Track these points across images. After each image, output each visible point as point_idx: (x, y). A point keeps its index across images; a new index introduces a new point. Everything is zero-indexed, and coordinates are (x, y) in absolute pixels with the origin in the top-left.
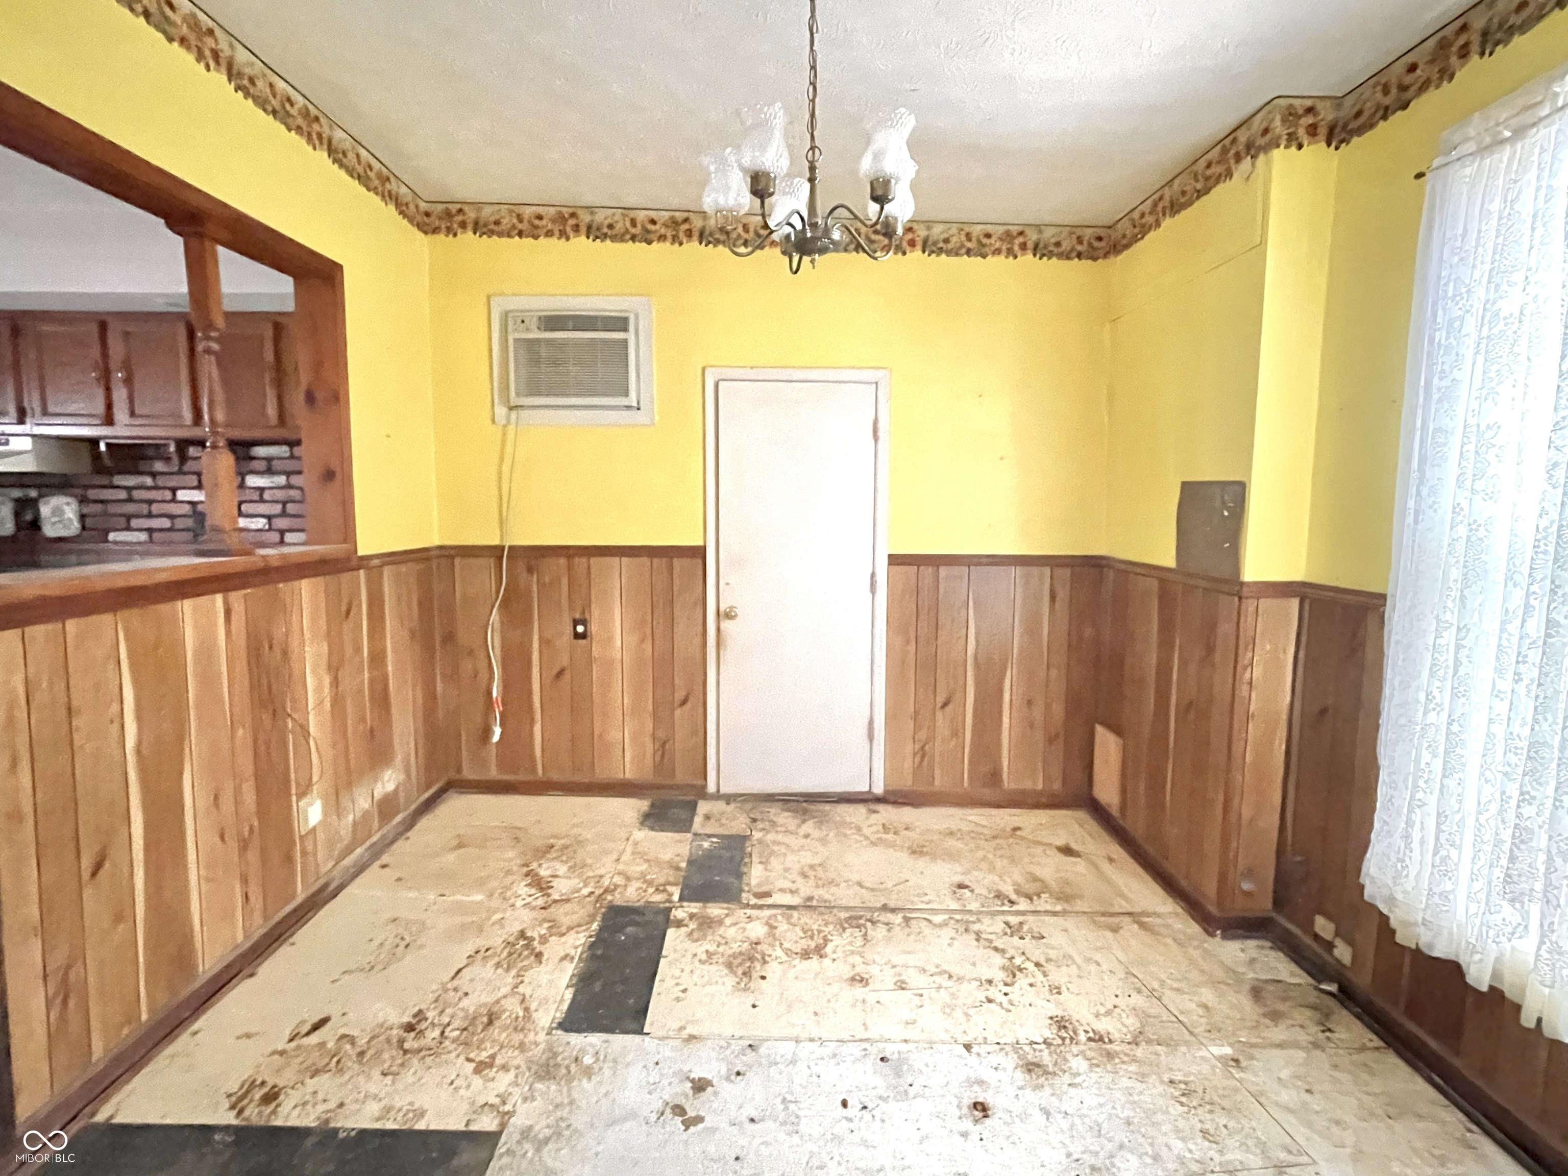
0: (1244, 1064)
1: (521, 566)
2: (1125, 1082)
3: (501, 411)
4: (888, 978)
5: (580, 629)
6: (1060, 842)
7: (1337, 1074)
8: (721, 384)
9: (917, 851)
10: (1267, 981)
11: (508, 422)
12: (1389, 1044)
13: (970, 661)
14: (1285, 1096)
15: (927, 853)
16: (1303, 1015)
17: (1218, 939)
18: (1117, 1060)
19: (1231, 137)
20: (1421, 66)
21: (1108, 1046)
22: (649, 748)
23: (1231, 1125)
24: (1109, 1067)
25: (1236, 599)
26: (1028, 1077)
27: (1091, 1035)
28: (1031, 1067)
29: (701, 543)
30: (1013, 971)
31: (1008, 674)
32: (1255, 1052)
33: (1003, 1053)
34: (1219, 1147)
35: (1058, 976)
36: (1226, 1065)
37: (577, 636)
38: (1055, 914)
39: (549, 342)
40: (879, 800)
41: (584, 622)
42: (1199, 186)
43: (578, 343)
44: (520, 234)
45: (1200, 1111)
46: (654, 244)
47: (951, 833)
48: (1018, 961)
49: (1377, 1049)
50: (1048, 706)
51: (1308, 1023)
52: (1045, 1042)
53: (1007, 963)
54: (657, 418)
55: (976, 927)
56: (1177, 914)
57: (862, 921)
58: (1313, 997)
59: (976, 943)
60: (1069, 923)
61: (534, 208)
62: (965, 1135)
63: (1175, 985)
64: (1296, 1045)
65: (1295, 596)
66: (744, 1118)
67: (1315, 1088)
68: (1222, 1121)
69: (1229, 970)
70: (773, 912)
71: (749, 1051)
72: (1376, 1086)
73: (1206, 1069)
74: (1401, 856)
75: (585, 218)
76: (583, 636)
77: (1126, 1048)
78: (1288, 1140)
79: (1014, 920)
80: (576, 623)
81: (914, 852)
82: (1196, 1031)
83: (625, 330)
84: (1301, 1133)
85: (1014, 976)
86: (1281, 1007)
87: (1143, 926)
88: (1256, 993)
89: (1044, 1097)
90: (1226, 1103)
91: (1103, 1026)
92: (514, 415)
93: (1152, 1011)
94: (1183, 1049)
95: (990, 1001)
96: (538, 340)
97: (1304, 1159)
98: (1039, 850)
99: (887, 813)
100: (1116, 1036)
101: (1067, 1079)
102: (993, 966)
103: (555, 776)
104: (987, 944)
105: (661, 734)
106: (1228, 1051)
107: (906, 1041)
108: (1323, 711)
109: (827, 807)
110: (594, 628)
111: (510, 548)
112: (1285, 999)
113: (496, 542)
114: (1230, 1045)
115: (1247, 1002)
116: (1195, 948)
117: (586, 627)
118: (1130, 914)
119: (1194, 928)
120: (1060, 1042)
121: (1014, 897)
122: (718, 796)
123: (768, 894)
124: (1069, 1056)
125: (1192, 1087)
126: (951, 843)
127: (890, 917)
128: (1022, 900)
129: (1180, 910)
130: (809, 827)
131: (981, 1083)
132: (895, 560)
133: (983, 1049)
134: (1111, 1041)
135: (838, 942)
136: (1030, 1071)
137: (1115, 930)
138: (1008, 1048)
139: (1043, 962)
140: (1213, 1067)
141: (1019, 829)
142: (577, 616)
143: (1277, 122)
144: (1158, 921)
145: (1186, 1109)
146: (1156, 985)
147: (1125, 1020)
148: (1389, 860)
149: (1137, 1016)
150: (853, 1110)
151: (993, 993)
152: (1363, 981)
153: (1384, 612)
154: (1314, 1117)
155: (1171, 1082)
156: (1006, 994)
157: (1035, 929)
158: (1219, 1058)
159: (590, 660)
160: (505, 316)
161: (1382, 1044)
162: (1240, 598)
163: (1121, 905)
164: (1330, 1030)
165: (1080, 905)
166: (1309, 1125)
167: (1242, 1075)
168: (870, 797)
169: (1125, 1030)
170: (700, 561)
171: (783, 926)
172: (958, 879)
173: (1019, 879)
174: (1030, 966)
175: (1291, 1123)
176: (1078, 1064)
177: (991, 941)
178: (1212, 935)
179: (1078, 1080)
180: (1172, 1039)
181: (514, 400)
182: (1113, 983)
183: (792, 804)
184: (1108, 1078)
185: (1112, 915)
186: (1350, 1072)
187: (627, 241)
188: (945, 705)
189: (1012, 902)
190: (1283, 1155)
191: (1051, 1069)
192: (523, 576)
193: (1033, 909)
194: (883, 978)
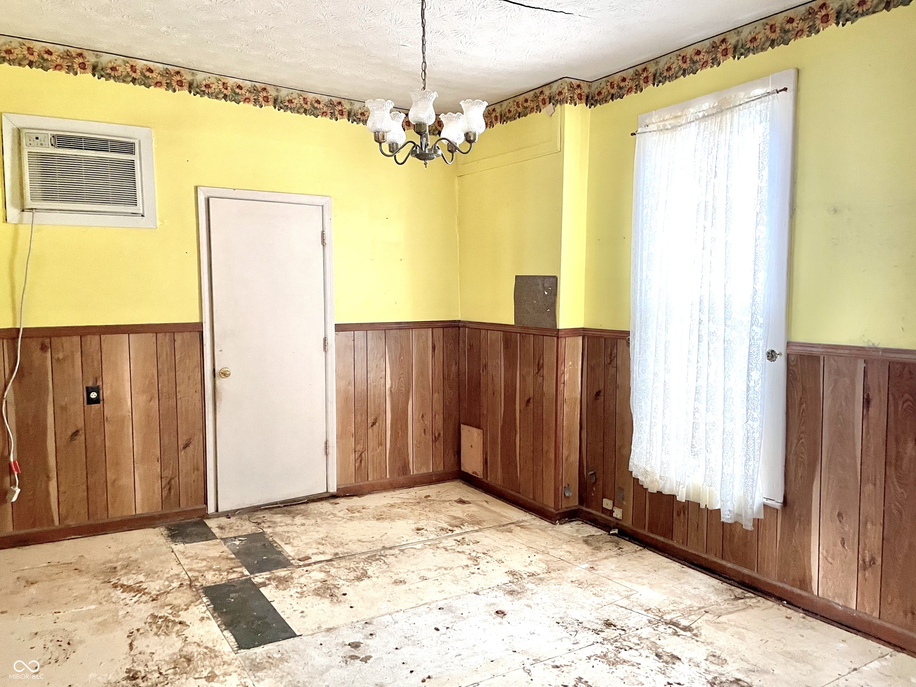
0: (596, 568)
1: (35, 345)
2: (554, 587)
3: (13, 212)
4: (415, 577)
5: (93, 395)
6: (456, 499)
7: (631, 562)
8: (211, 199)
9: (379, 518)
10: (588, 536)
11: (21, 222)
12: (644, 547)
13: (388, 392)
14: (617, 575)
15: (386, 519)
16: (609, 546)
17: (558, 525)
18: (546, 580)
19: (540, 90)
20: (627, 80)
21: (538, 576)
22: (158, 485)
23: (603, 589)
24: (544, 583)
25: (555, 339)
26: (512, 597)
27: (528, 574)
28: (511, 593)
29: (197, 320)
30: (476, 559)
31: (411, 399)
32: (597, 563)
33: (494, 591)
34: (603, 597)
35: (498, 555)
36: (589, 570)
37: (90, 401)
38: (477, 531)
39: (62, 157)
40: (334, 496)
41: (97, 390)
42: (519, 110)
43: (88, 160)
44: (31, 64)
45: (589, 588)
46: (152, 88)
47: (392, 506)
48: (474, 554)
49: (640, 550)
50: (433, 417)
51: (611, 548)
52: (510, 582)
53: (469, 557)
54: (158, 223)
55: (441, 545)
56: (534, 519)
57: (377, 557)
58: (608, 538)
59: (447, 552)
60: (487, 533)
61: (44, 44)
62: (501, 623)
63: (552, 547)
64: (611, 557)
65: (580, 336)
66: (391, 650)
67: (626, 569)
68: (600, 589)
69: (569, 536)
70: (320, 565)
71: (367, 625)
72: (646, 563)
73: (583, 574)
74: (648, 451)
75: (91, 59)
76: (97, 401)
77: (547, 575)
78: (626, 588)
79: (459, 538)
80: (89, 391)
81: (378, 519)
82: (571, 562)
83: (132, 152)
84: (629, 585)
85: (477, 561)
86: (598, 545)
87: (522, 527)
88: (586, 542)
89: (524, 601)
90: (597, 583)
91: (532, 569)
92: (27, 215)
93: (548, 559)
94: (570, 569)
95: (473, 573)
96: (52, 155)
97: (634, 592)
98: (447, 504)
99: (344, 503)
100: (539, 572)
101: (529, 592)
102: (464, 560)
103: (72, 523)
104: (453, 551)
105: (168, 473)
106: (587, 565)
107: (445, 599)
108: (598, 394)
109: (302, 507)
110: (106, 393)
111: (23, 329)
112: (599, 542)
113: (9, 326)
114: (587, 563)
115: (585, 547)
116: (551, 530)
117: (98, 393)
118: (513, 523)
119: (545, 523)
120: (517, 580)
121: (451, 528)
122: (218, 514)
123: (309, 558)
124: (524, 584)
125: (581, 581)
126: (395, 510)
127: (392, 552)
128: (455, 528)
129: (534, 517)
130: (299, 520)
131: (494, 604)
132: (339, 328)
133: (485, 592)
134: (539, 575)
135: (371, 570)
136: (512, 594)
137: (511, 532)
138: (495, 589)
139: (486, 552)
140: (586, 573)
141: (429, 496)
142: (90, 384)
143: (566, 91)
144: (527, 524)
145: (583, 589)
146: (543, 549)
147: (539, 565)
148: (642, 455)
149: (543, 562)
150: (443, 630)
151: (472, 570)
152: (628, 523)
153: (629, 339)
154: (631, 579)
155: (572, 582)
156: (478, 569)
157: (472, 540)
158: (586, 569)
159: (103, 420)
160: (18, 132)
161: (641, 548)
162: (558, 338)
163: (505, 521)
164: (620, 548)
165: (486, 525)
166: (630, 581)
167: (598, 572)
168: (327, 495)
169: (541, 569)
170: (198, 334)
171: (333, 571)
172: (414, 526)
173: (447, 520)
174: (482, 555)
175: (624, 582)
176: (530, 586)
177: (454, 549)
178: (555, 524)
179: (534, 592)
180: (563, 567)
181: (29, 203)
182: (525, 552)
183: (275, 509)
184: (546, 587)
185: (504, 526)
186: (635, 560)
187: (128, 83)
188: (374, 424)
189: (452, 531)
190: (626, 593)
191: (520, 591)
192: (37, 354)
193: (464, 531)
194: (412, 578)
